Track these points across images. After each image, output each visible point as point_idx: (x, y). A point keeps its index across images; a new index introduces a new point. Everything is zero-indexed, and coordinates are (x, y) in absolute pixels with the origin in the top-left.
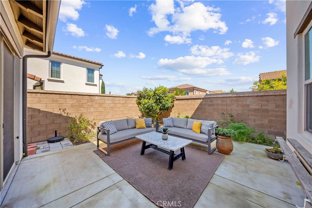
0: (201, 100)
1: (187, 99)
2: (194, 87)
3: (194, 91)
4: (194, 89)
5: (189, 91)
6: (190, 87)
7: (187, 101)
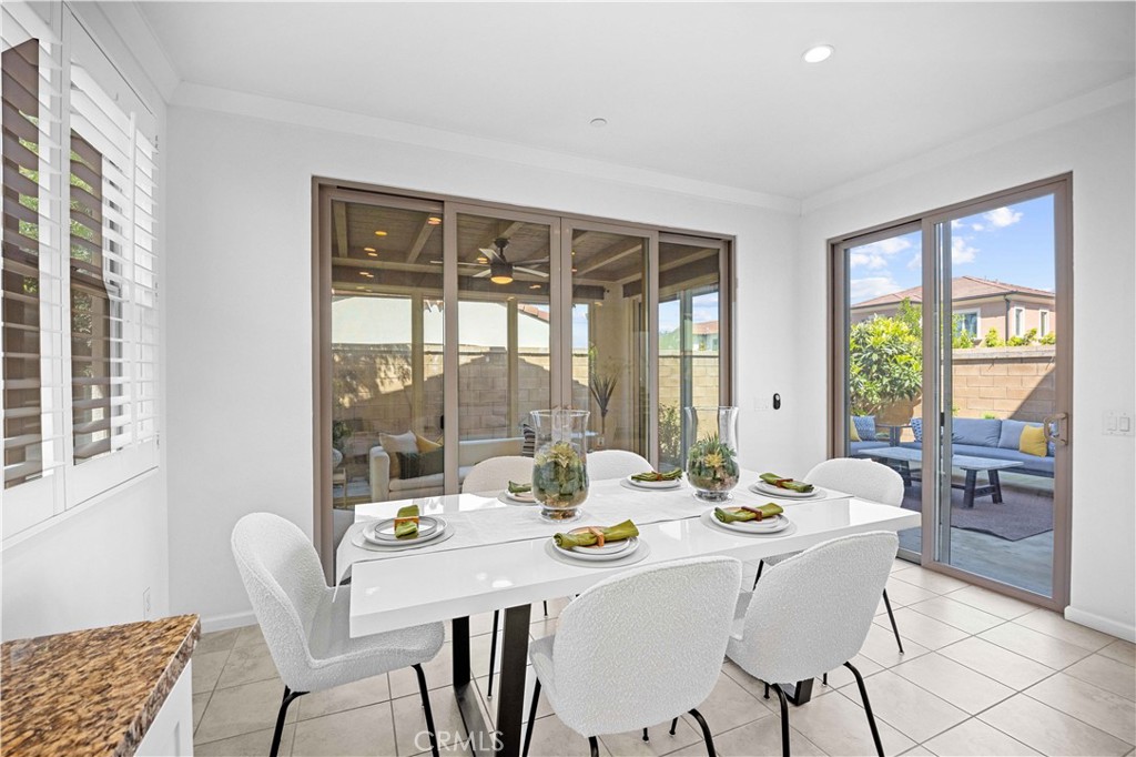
0: (1052, 365)
1: (993, 361)
2: (1012, 293)
3: (1013, 311)
4: (1007, 301)
5: (978, 310)
6: (986, 292)
7: (988, 366)
